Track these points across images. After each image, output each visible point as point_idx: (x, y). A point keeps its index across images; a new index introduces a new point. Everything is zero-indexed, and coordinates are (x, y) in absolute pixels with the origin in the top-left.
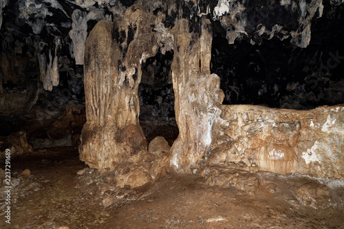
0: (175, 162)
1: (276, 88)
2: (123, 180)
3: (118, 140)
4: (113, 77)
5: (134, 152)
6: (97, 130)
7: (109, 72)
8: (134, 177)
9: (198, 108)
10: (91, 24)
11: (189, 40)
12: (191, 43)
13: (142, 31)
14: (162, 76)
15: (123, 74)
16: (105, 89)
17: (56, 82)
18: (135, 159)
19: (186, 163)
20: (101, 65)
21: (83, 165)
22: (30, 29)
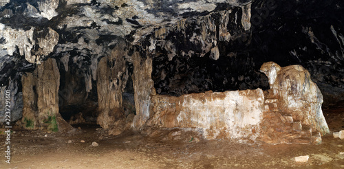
0: (133, 125)
1: (233, 79)
2: (111, 132)
3: (110, 115)
4: (107, 85)
5: (116, 121)
6: (102, 110)
7: (106, 83)
8: (115, 131)
9: (142, 98)
10: (99, 60)
11: (139, 63)
12: (141, 63)
13: (118, 61)
14: (157, 75)
15: (111, 83)
16: (104, 91)
17: (91, 88)
18: (116, 123)
19: (138, 126)
20: (102, 80)
21: (99, 126)
22: (78, 66)
